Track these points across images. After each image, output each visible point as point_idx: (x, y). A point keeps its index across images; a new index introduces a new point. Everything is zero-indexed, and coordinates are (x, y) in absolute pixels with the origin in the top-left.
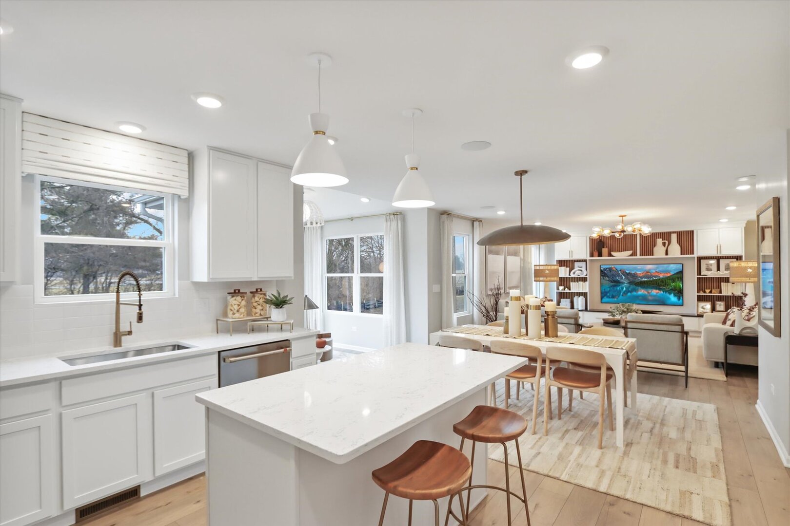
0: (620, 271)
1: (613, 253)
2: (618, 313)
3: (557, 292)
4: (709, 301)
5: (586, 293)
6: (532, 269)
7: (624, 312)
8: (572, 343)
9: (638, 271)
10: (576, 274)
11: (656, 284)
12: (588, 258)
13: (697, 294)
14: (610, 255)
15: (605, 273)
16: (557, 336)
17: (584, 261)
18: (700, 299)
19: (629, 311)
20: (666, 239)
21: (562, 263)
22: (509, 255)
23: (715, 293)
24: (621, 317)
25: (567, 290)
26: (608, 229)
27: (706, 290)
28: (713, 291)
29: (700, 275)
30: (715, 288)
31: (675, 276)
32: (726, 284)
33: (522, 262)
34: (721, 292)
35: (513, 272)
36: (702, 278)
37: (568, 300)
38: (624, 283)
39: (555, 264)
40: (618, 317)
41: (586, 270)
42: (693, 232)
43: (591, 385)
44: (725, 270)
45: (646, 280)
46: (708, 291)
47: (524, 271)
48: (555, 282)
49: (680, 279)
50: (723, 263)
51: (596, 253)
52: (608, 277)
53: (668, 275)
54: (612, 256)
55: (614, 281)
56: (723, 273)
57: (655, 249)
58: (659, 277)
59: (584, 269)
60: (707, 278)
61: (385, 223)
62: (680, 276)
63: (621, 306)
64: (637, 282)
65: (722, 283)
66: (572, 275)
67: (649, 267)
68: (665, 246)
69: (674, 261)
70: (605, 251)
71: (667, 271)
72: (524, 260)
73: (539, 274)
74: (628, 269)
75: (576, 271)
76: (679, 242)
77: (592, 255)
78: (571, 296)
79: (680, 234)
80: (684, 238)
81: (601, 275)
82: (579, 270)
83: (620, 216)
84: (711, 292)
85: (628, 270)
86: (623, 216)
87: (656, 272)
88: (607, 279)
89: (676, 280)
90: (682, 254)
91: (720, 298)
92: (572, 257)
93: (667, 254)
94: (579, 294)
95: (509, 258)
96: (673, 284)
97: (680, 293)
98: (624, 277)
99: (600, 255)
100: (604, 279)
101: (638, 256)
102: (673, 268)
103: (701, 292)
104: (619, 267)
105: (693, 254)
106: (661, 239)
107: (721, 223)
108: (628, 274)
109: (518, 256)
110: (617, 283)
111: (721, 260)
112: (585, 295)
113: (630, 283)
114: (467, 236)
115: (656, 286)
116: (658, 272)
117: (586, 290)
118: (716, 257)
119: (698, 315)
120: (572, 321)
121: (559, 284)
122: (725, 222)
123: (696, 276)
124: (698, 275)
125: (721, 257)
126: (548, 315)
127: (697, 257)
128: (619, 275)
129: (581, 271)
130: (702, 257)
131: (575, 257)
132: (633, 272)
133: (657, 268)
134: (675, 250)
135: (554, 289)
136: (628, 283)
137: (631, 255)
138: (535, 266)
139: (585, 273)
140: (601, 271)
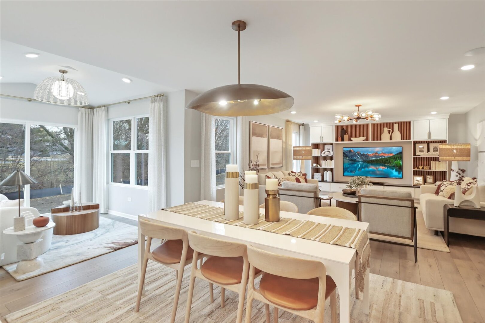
0: (357, 152)
1: (352, 139)
2: (354, 185)
3: (311, 168)
4: (422, 175)
5: (333, 168)
6: (292, 149)
7: (359, 184)
8: (289, 234)
9: (370, 153)
10: (326, 154)
11: (382, 162)
12: (334, 142)
13: (413, 170)
14: (350, 140)
15: (346, 154)
16: (278, 220)
17: (332, 145)
18: (416, 173)
19: (362, 184)
20: (390, 128)
21: (315, 146)
22: (272, 138)
23: (426, 169)
24: (357, 189)
25: (319, 167)
26: (347, 116)
27: (420, 167)
28: (425, 167)
29: (415, 155)
30: (426, 165)
31: (397, 156)
32: (435, 162)
33: (284, 145)
34: (430, 168)
35: (276, 152)
36: (416, 157)
37: (320, 174)
38: (360, 161)
39: (311, 146)
40: (354, 189)
41: (333, 151)
42: (409, 123)
43: (305, 306)
44: (433, 152)
45: (375, 159)
46: (421, 167)
47: (285, 151)
48: (310, 160)
49: (400, 158)
50: (432, 146)
51: (340, 139)
52: (348, 157)
53: (392, 155)
54: (352, 141)
55: (352, 160)
56: (432, 154)
57: (383, 136)
58: (385, 156)
59: (331, 151)
60: (420, 157)
61: (151, 104)
62: (400, 155)
63: (357, 180)
64: (368, 161)
65: (431, 162)
66: (323, 155)
67: (377, 149)
68: (389, 134)
69: (396, 144)
70: (346, 137)
71: (390, 152)
72: (286, 143)
73: (297, 153)
74: (362, 150)
75: (325, 152)
76: (400, 130)
77: (337, 140)
78: (321, 171)
79: (400, 124)
80: (403, 127)
81: (343, 156)
82: (327, 151)
83: (356, 106)
84: (423, 168)
85: (362, 152)
86: (358, 106)
87: (382, 153)
88: (348, 159)
89: (397, 159)
90: (402, 139)
91: (430, 173)
92: (322, 141)
93: (391, 139)
94: (328, 169)
95: (272, 141)
96: (395, 162)
97: (400, 169)
98: (359, 157)
99: (343, 140)
100: (345, 158)
101: (370, 141)
102: (395, 150)
103: (416, 168)
104: (355, 150)
105: (410, 139)
106: (387, 128)
107: (432, 115)
108: (362, 155)
109: (281, 139)
110: (355, 161)
111: (430, 144)
112: (331, 170)
113: (364, 161)
114: (232, 120)
115: (382, 163)
116: (384, 153)
117: (333, 167)
118: (427, 141)
119: (413, 186)
120: (312, 195)
121: (313, 161)
122: (434, 115)
123: (413, 156)
124: (413, 155)
125: (430, 141)
126: (269, 195)
127: (413, 142)
128: (355, 156)
129: (329, 152)
130: (416, 142)
131: (325, 141)
132: (366, 154)
133: (383, 150)
134: (397, 136)
135: (309, 165)
136: (362, 161)
137: (365, 140)
138: (294, 147)
139: (332, 154)
140: (344, 153)
